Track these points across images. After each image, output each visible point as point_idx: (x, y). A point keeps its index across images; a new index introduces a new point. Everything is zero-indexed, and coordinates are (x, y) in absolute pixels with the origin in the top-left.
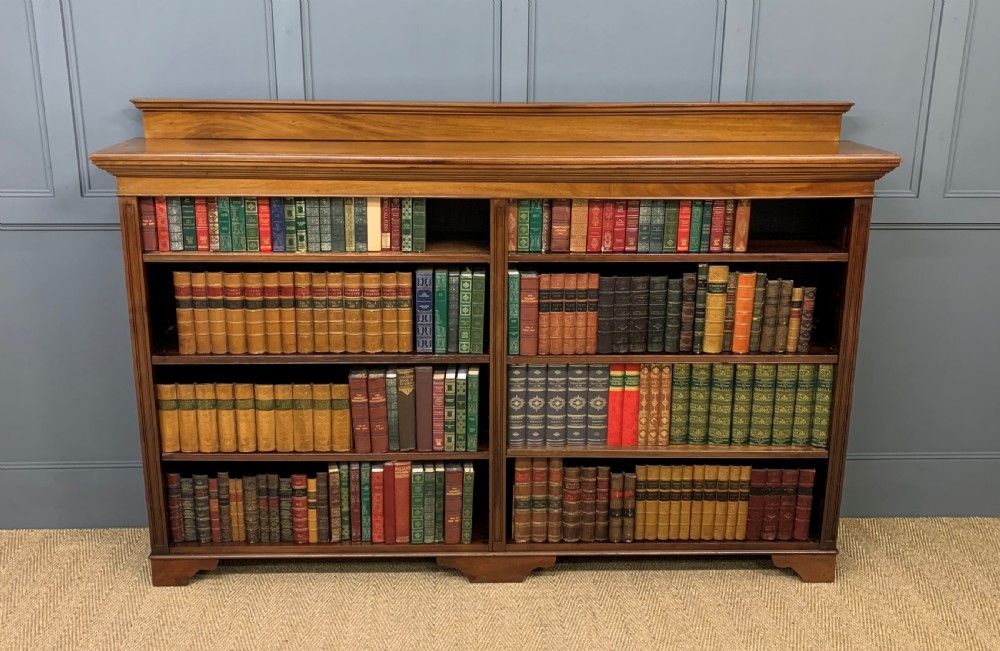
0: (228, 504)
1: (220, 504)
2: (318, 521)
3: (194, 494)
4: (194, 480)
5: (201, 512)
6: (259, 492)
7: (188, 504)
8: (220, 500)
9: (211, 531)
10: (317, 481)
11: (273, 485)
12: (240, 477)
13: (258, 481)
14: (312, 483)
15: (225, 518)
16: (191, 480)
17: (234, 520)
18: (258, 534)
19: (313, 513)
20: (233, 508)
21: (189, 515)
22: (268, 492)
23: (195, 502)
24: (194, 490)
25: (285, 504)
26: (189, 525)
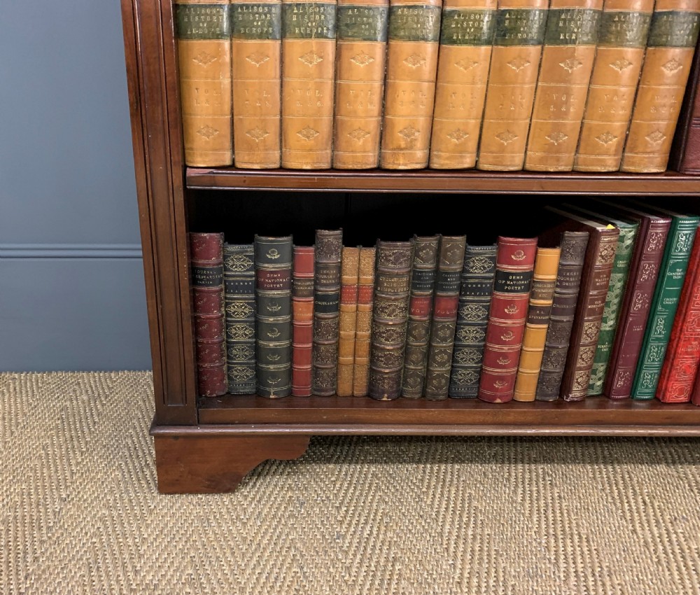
0: (337, 308)
1: (317, 308)
2: (547, 352)
3: (258, 285)
4: (257, 250)
5: (271, 327)
6: (416, 279)
7: (240, 308)
8: (317, 298)
9: (291, 373)
10: (562, 256)
11: (453, 262)
12: (368, 244)
13: (416, 253)
14: (550, 258)
15: (327, 341)
16: (249, 249)
17: (347, 347)
18: (401, 378)
19: (537, 335)
20: (347, 319)
21: (242, 334)
22: (439, 279)
23: (258, 305)
24: (258, 272)
25: (474, 311)
26: (242, 356)
